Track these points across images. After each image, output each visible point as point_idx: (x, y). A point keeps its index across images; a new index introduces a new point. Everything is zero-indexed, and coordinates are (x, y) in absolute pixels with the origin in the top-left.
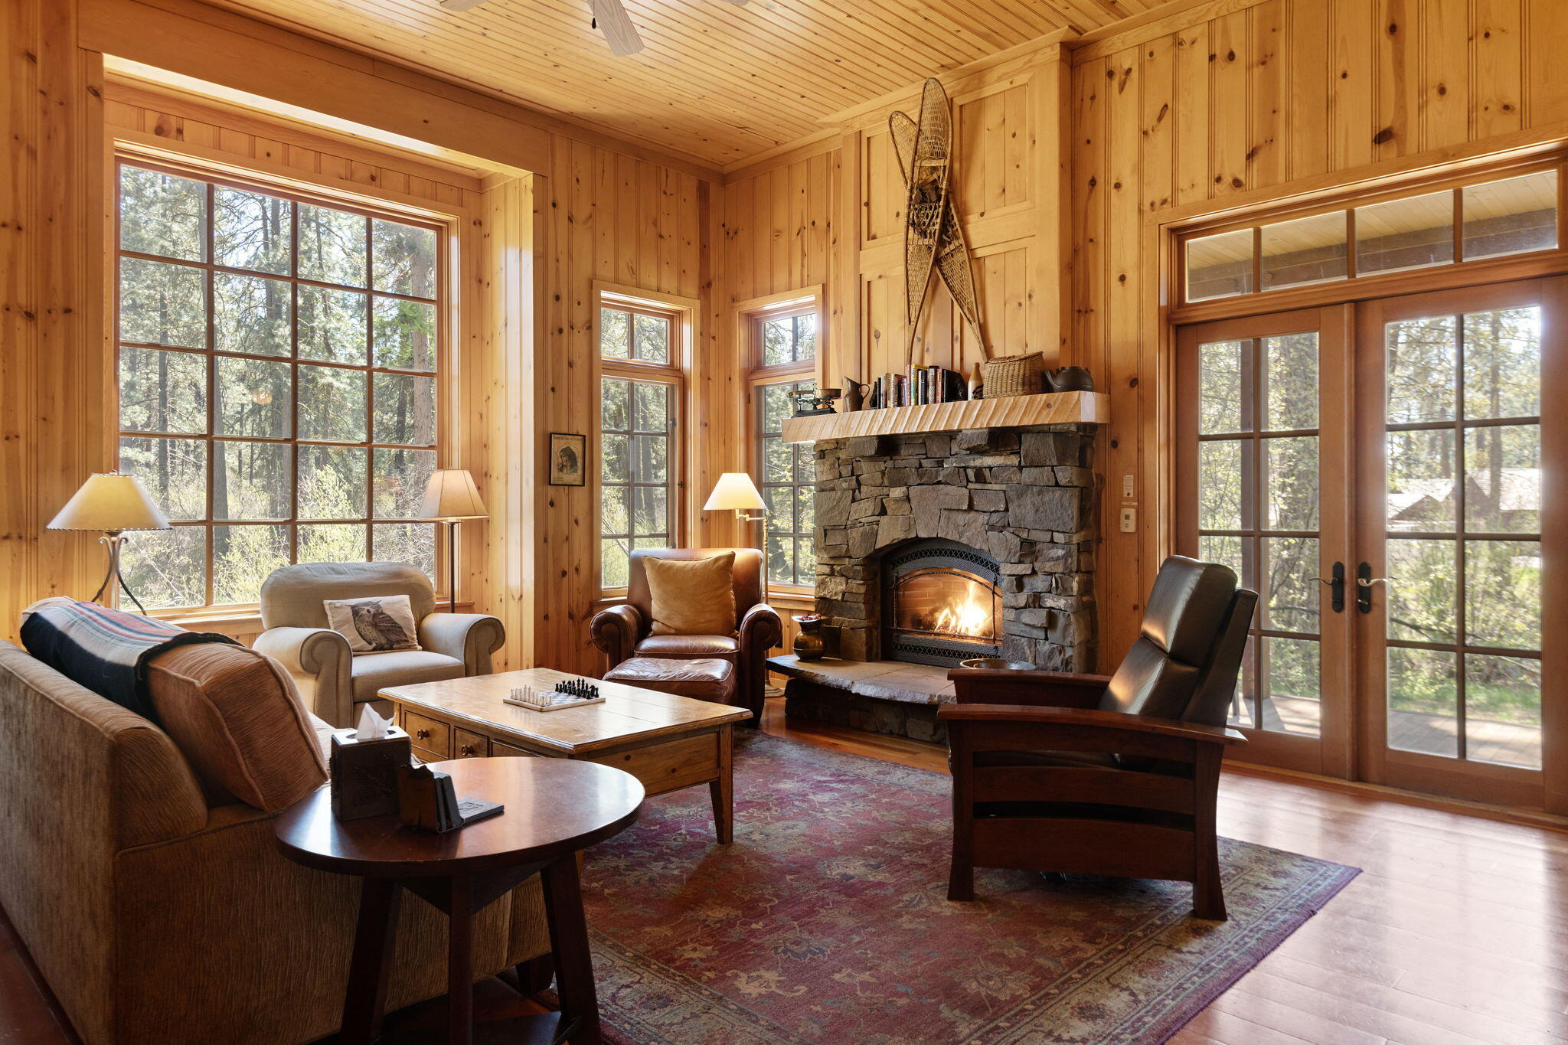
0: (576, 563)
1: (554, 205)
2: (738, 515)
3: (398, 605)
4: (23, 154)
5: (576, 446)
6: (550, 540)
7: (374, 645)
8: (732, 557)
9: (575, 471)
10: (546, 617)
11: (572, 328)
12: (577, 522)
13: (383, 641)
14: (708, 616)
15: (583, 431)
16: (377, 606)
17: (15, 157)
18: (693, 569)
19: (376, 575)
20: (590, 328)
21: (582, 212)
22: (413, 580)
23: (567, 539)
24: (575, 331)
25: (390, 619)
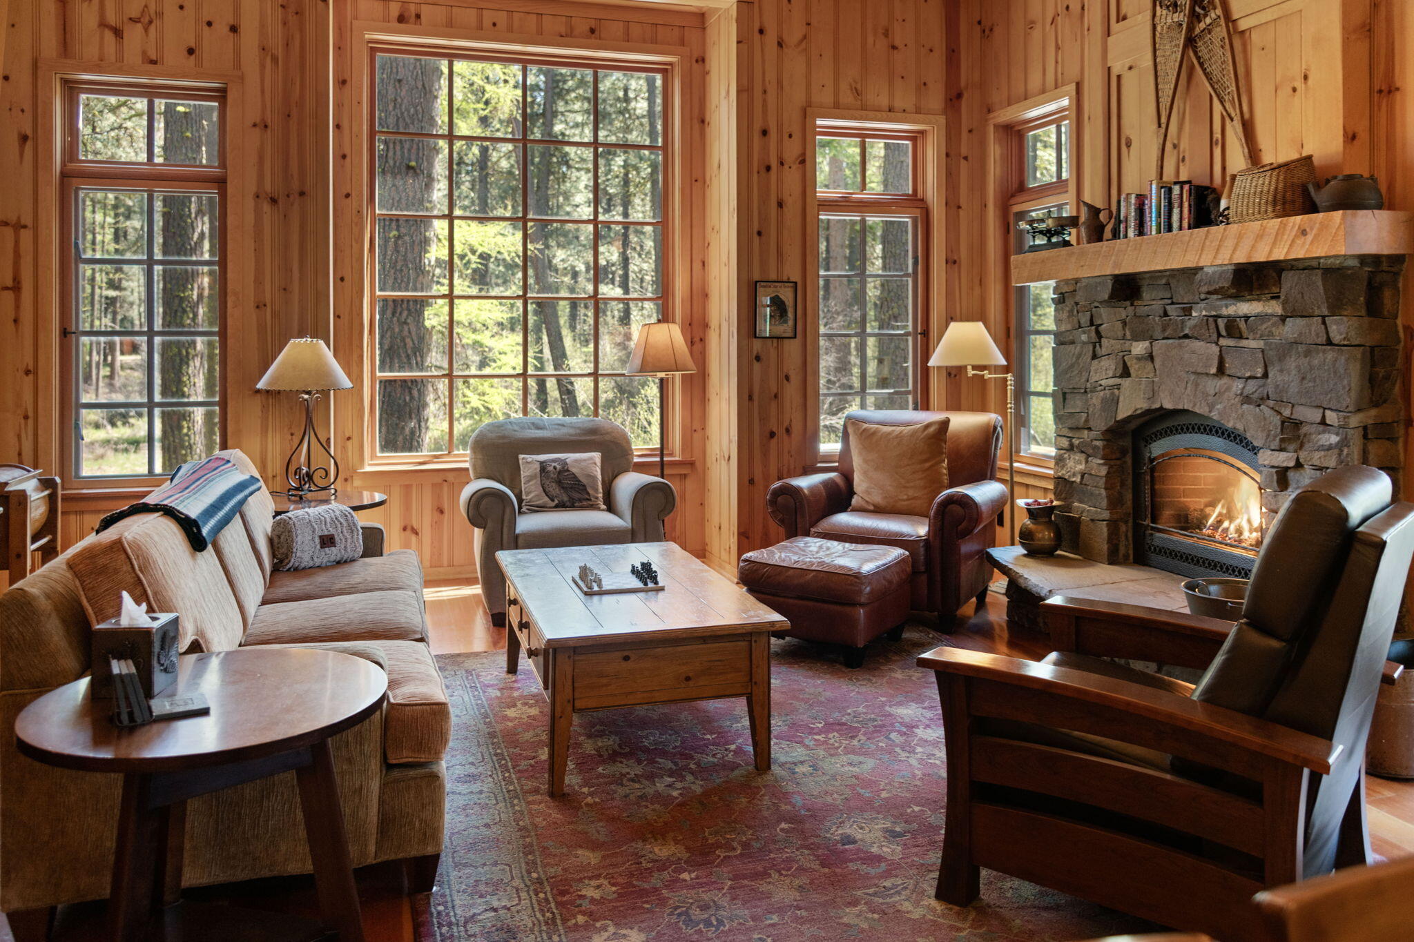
0: (786, 424)
1: (761, 31)
2: (971, 372)
3: (589, 462)
4: (268, 60)
5: (786, 295)
6: (756, 397)
7: (556, 502)
8: (946, 423)
9: (786, 322)
10: (751, 481)
11: (782, 164)
12: (787, 378)
13: (566, 499)
14: (911, 493)
15: (796, 277)
16: (564, 463)
17: (263, 66)
18: (900, 437)
19: (572, 431)
20: (803, 162)
21: (794, 34)
22: (607, 438)
23: (776, 396)
24: (786, 167)
25: (574, 477)
